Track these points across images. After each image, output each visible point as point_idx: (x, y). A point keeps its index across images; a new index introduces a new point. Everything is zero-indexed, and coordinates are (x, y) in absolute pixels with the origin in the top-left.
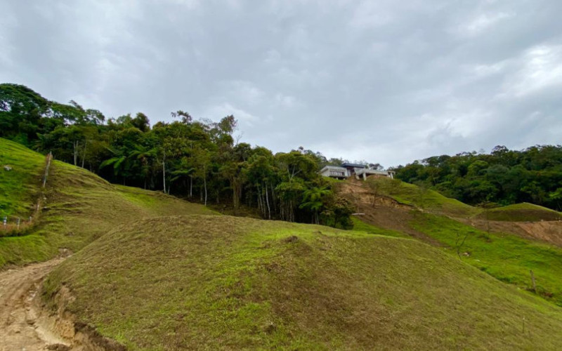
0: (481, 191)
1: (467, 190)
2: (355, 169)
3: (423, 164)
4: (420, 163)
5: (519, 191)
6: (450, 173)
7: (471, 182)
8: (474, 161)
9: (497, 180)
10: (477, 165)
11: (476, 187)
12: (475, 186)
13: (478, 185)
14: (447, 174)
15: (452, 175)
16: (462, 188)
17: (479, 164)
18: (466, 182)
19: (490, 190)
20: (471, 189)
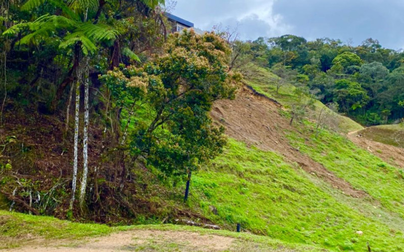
0: (349, 96)
1: (329, 91)
2: (178, 26)
3: (269, 45)
4: (265, 42)
5: (395, 104)
6: (309, 63)
7: (337, 81)
8: (343, 52)
9: (371, 85)
10: (346, 58)
11: (342, 90)
12: (342, 87)
13: (345, 86)
14: (304, 64)
15: (310, 66)
16: (322, 88)
17: (350, 57)
18: (328, 79)
19: (360, 97)
20: (335, 90)
